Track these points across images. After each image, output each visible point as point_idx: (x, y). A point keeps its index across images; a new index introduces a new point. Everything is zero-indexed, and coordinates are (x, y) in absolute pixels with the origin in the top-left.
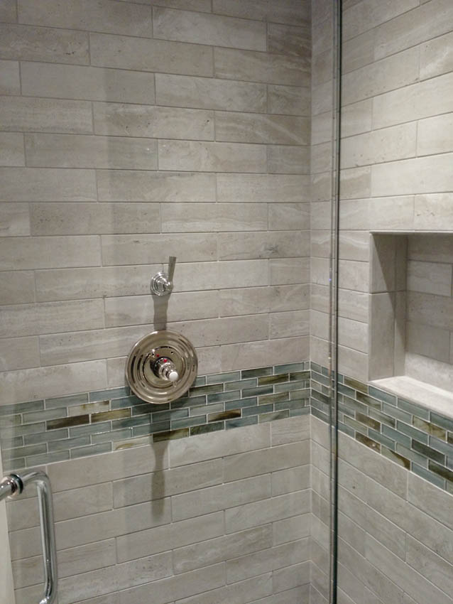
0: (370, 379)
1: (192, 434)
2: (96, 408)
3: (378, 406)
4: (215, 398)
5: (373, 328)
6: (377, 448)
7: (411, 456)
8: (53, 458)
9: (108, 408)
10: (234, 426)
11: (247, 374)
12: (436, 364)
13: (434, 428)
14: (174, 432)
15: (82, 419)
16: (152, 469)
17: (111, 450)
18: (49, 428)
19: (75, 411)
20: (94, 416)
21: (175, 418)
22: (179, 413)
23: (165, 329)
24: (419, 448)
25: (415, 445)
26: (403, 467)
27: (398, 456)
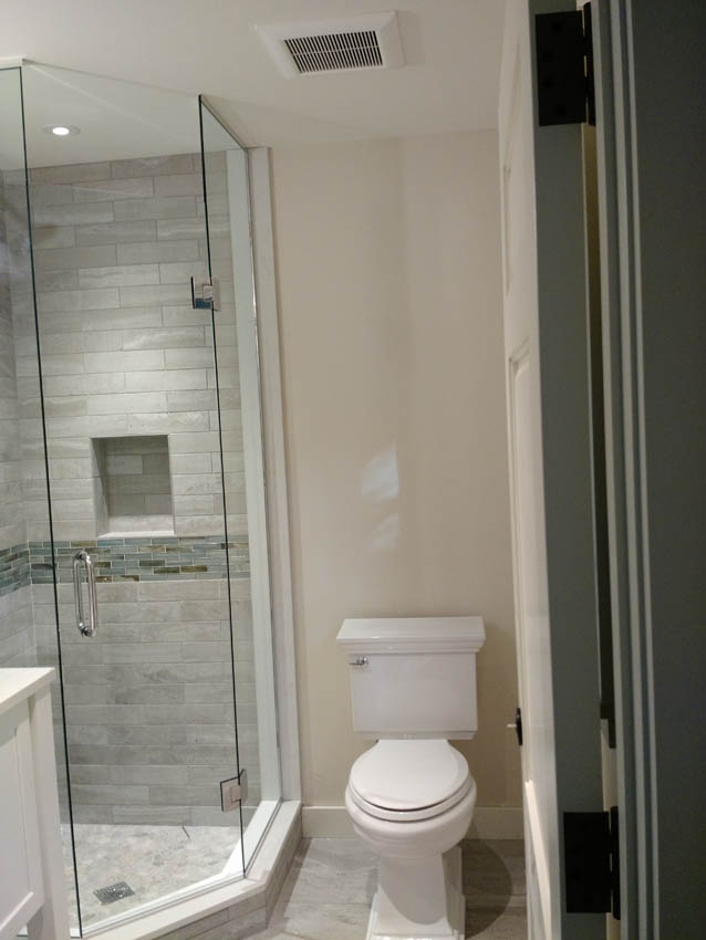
0: (97, 535)
3: (108, 551)
5: (96, 502)
6: (109, 580)
7: (140, 572)
12: (136, 518)
13: (155, 548)
24: (145, 564)
25: (142, 564)
26: (133, 582)
27: (128, 577)
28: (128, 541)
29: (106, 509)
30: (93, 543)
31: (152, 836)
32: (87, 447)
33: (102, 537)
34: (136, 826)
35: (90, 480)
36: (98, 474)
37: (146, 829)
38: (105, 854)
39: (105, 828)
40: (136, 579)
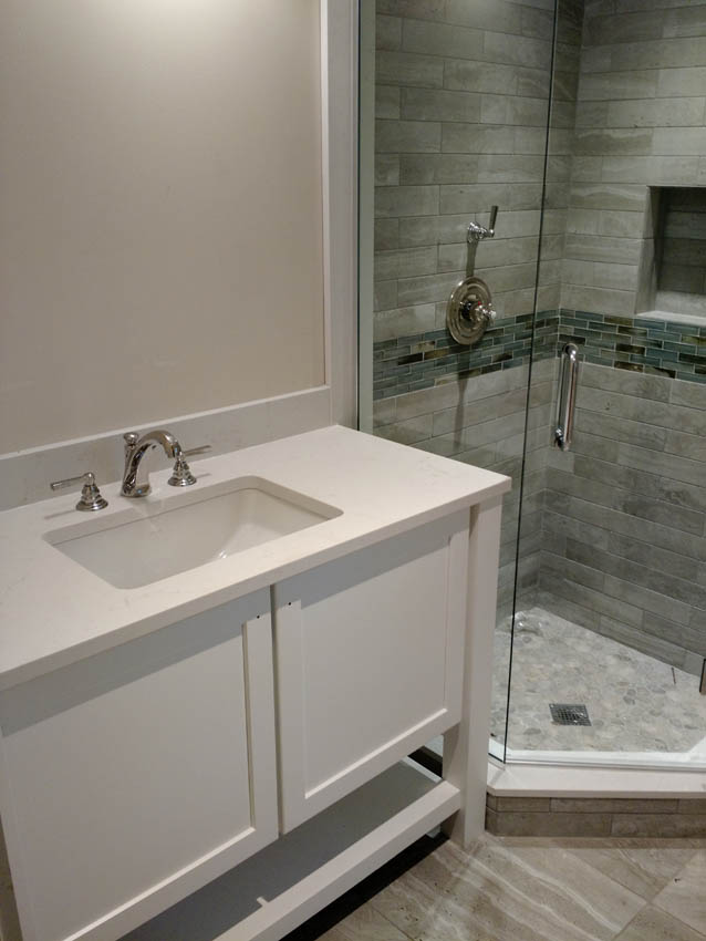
0: (635, 313)
1: (483, 373)
2: (428, 348)
3: (644, 334)
4: (498, 342)
5: (642, 270)
6: (640, 369)
7: (678, 367)
8: (401, 391)
9: (433, 348)
10: (506, 367)
11: (520, 319)
12: (689, 297)
14: (472, 371)
15: (418, 357)
16: (456, 403)
17: (433, 385)
18: (400, 364)
19: (414, 350)
20: (426, 354)
21: (473, 357)
22: (476, 354)
23: (472, 275)
24: (688, 358)
25: (683, 357)
26: (667, 378)
27: (662, 370)
28: (672, 326)
29: (654, 280)
30: (629, 321)
31: (634, 664)
32: (642, 197)
33: (642, 315)
34: (622, 646)
35: (639, 241)
36: (652, 235)
37: (632, 653)
38: (578, 664)
39: (589, 634)
40: (672, 374)
